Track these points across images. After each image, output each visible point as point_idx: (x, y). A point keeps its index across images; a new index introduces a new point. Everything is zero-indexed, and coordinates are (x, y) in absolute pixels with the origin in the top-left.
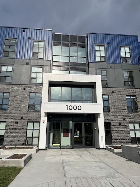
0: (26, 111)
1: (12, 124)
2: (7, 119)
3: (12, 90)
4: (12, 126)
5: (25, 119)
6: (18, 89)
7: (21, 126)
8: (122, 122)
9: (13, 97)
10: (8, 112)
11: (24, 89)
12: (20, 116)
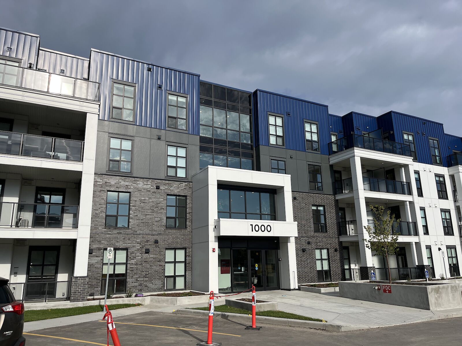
0: (163, 229)
1: (138, 254)
2: (130, 245)
3: (135, 188)
4: (140, 258)
5: (162, 243)
6: (145, 187)
7: (155, 256)
8: (307, 247)
9: (138, 203)
10: (130, 230)
11: (158, 188)
12: (152, 239)
